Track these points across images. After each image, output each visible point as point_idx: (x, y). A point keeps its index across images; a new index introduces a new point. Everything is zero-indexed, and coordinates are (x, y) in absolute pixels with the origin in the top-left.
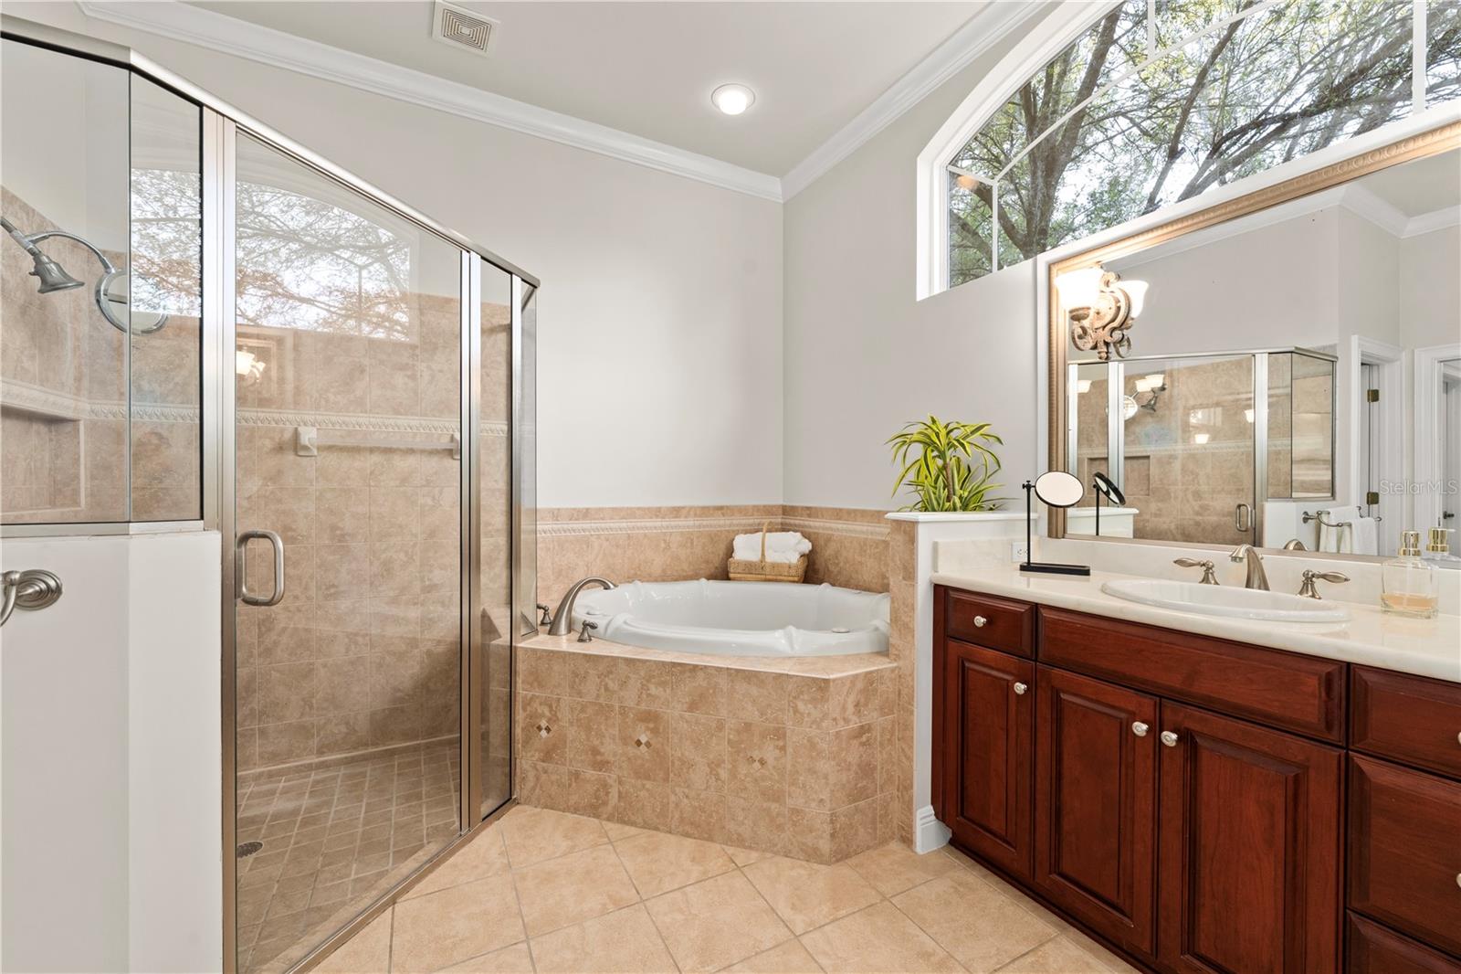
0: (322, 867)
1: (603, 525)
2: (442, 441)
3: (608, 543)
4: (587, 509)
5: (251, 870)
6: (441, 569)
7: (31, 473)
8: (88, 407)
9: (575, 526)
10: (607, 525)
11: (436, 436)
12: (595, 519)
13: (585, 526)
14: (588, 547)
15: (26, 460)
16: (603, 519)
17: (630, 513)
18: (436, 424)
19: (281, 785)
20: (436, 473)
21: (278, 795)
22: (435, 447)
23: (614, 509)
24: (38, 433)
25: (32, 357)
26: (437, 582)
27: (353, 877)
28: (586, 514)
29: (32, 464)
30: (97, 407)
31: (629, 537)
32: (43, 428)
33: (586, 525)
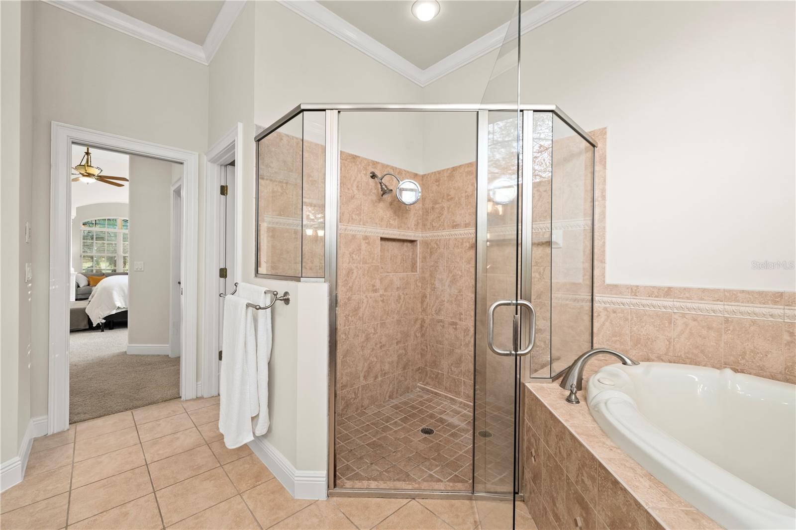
0: (431, 459)
1: (689, 305)
2: (545, 236)
3: (695, 323)
4: (669, 288)
5: (419, 441)
6: (544, 320)
7: (403, 260)
8: (421, 235)
9: (654, 303)
10: (695, 305)
11: (541, 233)
12: (679, 298)
13: (665, 303)
14: (670, 323)
15: (401, 256)
16: (688, 298)
17: (731, 296)
18: (541, 226)
19: (465, 412)
20: (541, 257)
21: (459, 415)
22: (540, 241)
23: (704, 290)
24: (407, 246)
25: (395, 219)
26: (541, 328)
27: (432, 473)
28: (668, 292)
29: (404, 257)
30: (423, 235)
31: (727, 320)
32: (409, 244)
33: (668, 302)
